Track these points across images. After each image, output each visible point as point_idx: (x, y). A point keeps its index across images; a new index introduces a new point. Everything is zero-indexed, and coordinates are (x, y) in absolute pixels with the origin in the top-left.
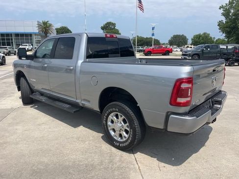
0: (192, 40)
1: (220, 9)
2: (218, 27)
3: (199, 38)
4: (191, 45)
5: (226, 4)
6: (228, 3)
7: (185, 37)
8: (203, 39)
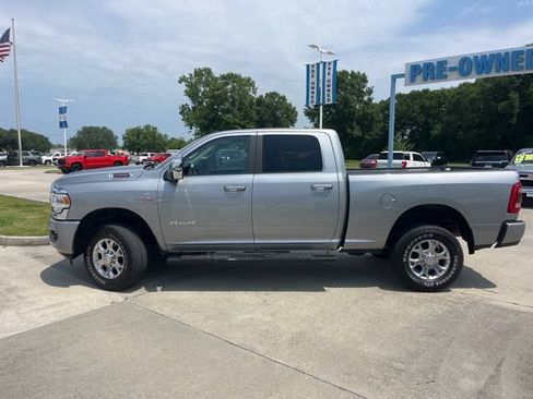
0: (124, 138)
1: (180, 82)
2: (181, 117)
3: (138, 137)
4: (123, 149)
5: (191, 75)
6: (193, 72)
7: (111, 132)
8: (145, 138)
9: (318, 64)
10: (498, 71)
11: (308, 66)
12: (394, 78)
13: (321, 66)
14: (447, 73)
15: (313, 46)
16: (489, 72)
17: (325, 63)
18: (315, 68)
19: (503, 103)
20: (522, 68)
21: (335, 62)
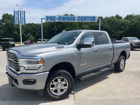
9: (18, 11)
10: (67, 21)
11: (14, 11)
12: (42, 19)
13: (19, 12)
14: (56, 19)
15: (17, 5)
16: (65, 21)
17: (20, 11)
18: (17, 12)
19: (53, 28)
20: (72, 20)
21: (24, 12)
